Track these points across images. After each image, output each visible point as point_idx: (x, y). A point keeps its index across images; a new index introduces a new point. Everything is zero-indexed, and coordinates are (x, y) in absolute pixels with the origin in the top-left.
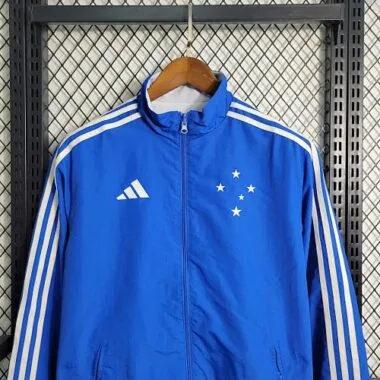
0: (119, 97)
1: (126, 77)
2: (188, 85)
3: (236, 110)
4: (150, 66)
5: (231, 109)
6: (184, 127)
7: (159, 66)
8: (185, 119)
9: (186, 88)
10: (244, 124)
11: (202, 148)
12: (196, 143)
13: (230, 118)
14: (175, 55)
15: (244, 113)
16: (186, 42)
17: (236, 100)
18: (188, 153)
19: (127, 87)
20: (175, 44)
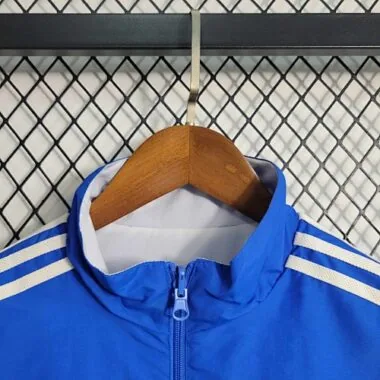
0: (35, 211)
1: (54, 167)
2: (191, 188)
3: (311, 255)
4: (107, 144)
5: (297, 251)
6: (181, 304)
7: (126, 143)
8: (183, 283)
9: (186, 197)
10: (333, 291)
11: (226, 353)
12: (210, 339)
13: (294, 273)
14: (161, 121)
15: (332, 263)
16: (186, 95)
17: (308, 229)
18: (190, 365)
19: (54, 188)
20: (161, 99)
